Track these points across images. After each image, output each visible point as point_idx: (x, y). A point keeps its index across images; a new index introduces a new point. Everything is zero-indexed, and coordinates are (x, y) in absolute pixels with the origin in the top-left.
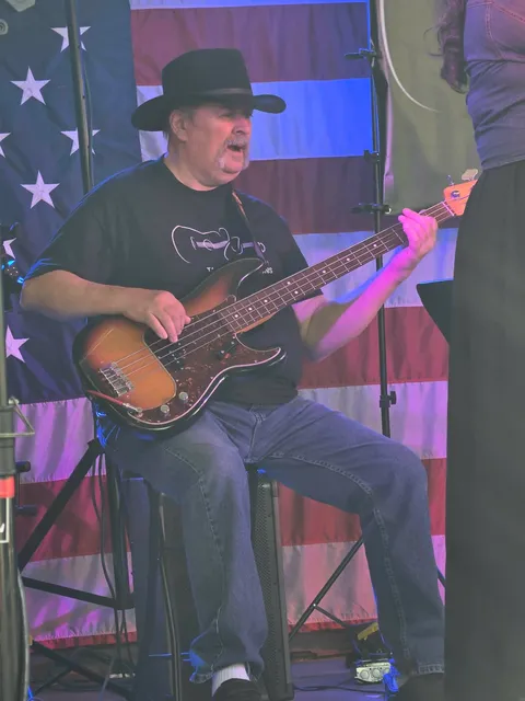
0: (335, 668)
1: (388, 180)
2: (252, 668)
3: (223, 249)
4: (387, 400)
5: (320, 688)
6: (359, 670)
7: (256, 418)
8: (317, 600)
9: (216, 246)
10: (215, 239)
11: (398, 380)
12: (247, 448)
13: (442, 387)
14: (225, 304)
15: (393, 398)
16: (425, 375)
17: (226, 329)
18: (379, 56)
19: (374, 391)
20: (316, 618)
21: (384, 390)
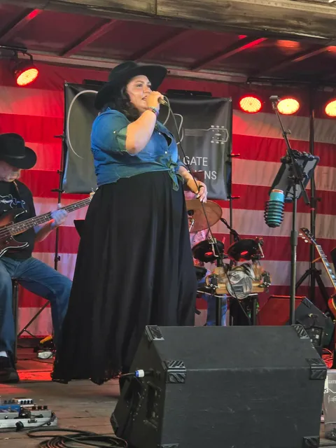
0: (29, 352)
1: (65, 181)
2: (9, 353)
3: (10, 203)
4: (57, 259)
5: (26, 360)
6: (40, 354)
7: (17, 263)
8: (26, 328)
9: (7, 202)
10: (7, 199)
11: (61, 252)
12: (13, 274)
13: (75, 256)
14: (9, 224)
15: (59, 259)
16: (70, 251)
17: (9, 233)
18: (66, 138)
19: (52, 255)
20: (25, 334)
21: (56, 255)
